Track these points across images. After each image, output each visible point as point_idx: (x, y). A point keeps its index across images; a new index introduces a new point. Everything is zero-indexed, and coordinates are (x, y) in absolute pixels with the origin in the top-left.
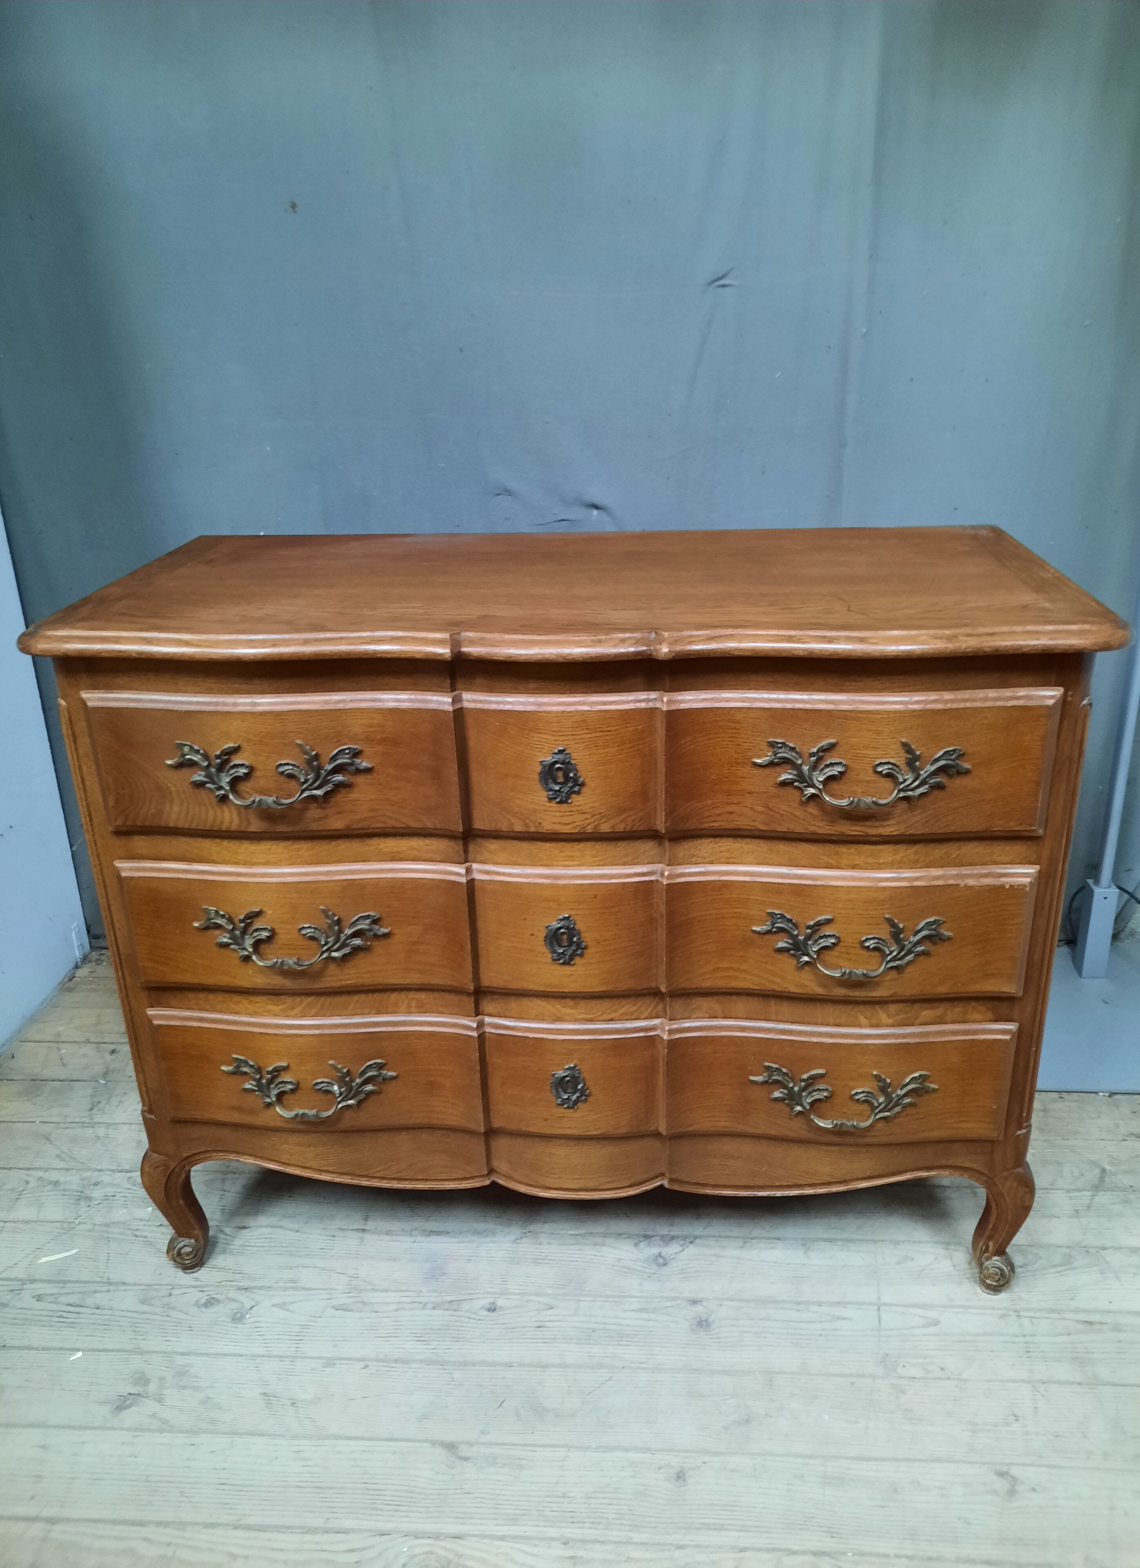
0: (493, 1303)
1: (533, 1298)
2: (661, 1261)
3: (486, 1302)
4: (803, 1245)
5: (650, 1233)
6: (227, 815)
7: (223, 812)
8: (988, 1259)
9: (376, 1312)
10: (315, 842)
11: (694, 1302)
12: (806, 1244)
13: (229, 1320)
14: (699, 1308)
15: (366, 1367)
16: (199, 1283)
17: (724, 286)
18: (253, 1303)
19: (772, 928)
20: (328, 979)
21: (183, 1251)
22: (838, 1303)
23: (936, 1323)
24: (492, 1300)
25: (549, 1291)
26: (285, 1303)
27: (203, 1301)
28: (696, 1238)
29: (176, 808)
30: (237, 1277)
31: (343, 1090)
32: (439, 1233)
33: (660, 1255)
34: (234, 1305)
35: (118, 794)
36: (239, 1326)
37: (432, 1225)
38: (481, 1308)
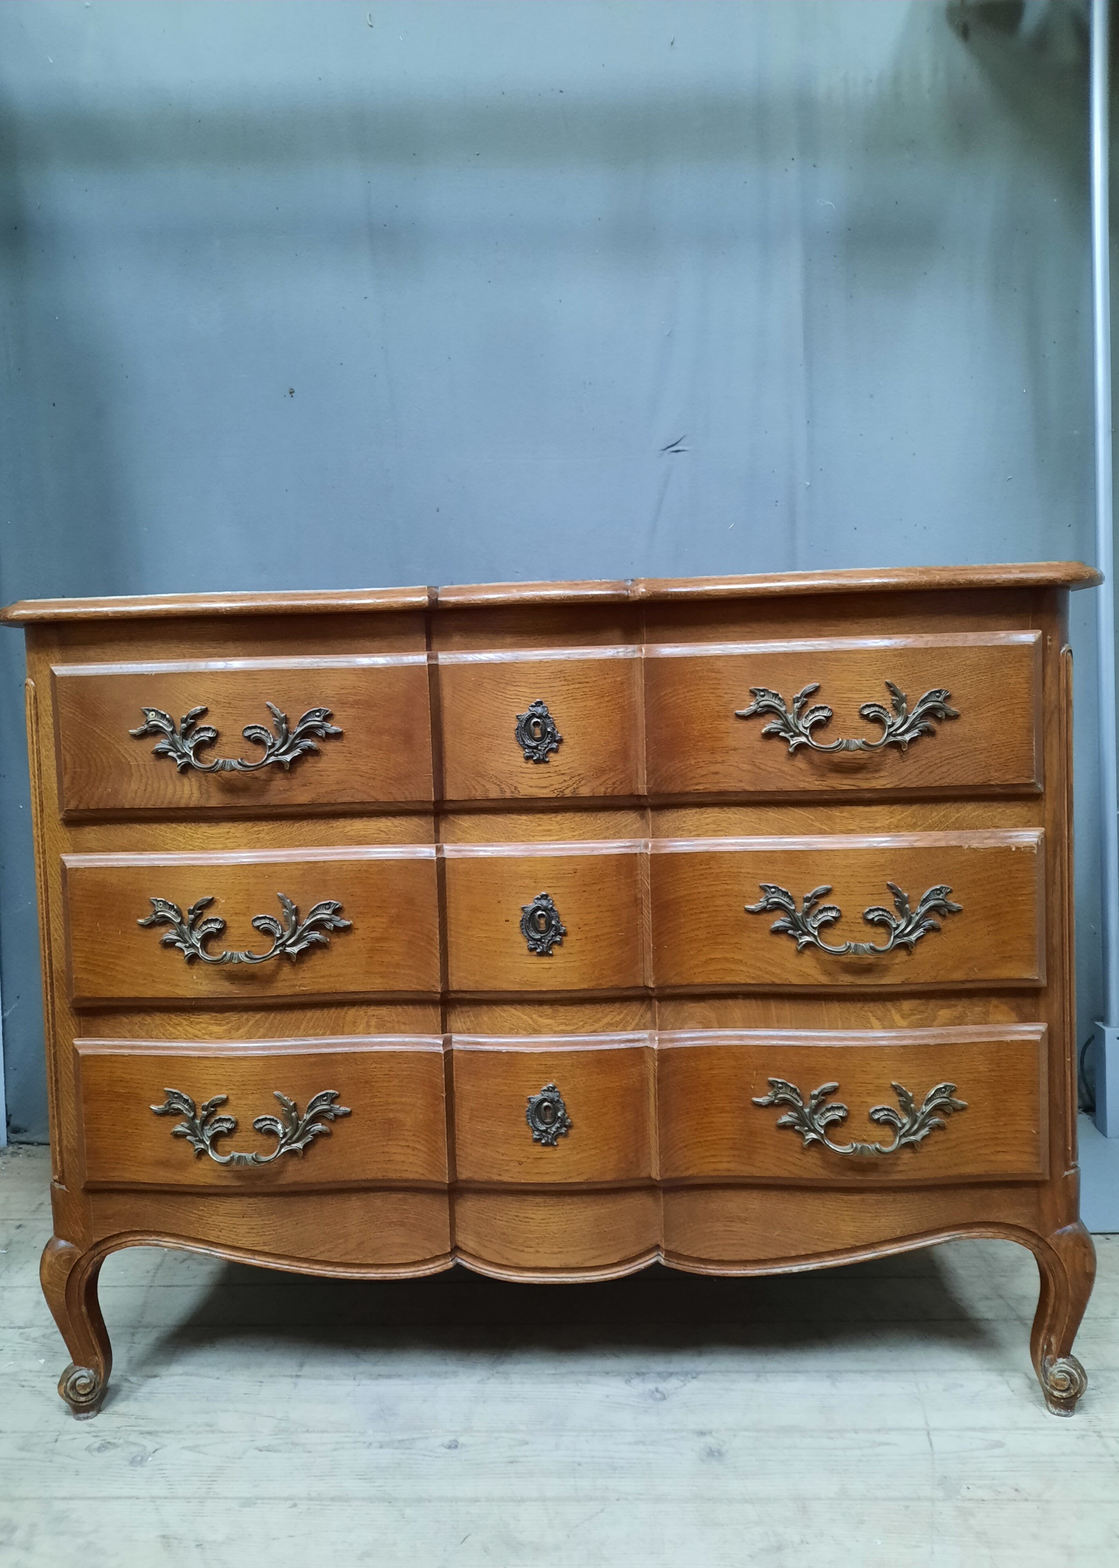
0: (456, 1441)
1: (503, 1434)
2: (658, 1396)
3: (448, 1439)
4: (828, 1377)
5: (644, 1370)
6: (187, 788)
7: (183, 785)
8: (1053, 1362)
9: (310, 1452)
10: (277, 824)
11: (702, 1433)
12: (832, 1375)
13: (126, 1463)
14: (709, 1440)
15: (295, 1505)
16: (93, 1429)
17: (677, 451)
18: (157, 1446)
19: (768, 904)
20: (280, 984)
21: (78, 1383)
22: (879, 1430)
23: (1000, 1445)
24: (452, 1438)
25: (523, 1428)
26: (197, 1446)
27: (96, 1445)
28: (698, 1373)
29: (134, 786)
30: (142, 1422)
31: (287, 1130)
32: (389, 1377)
33: (657, 1390)
34: (134, 1449)
35: (75, 773)
36: (138, 1468)
37: (381, 1369)
38: (440, 1446)
